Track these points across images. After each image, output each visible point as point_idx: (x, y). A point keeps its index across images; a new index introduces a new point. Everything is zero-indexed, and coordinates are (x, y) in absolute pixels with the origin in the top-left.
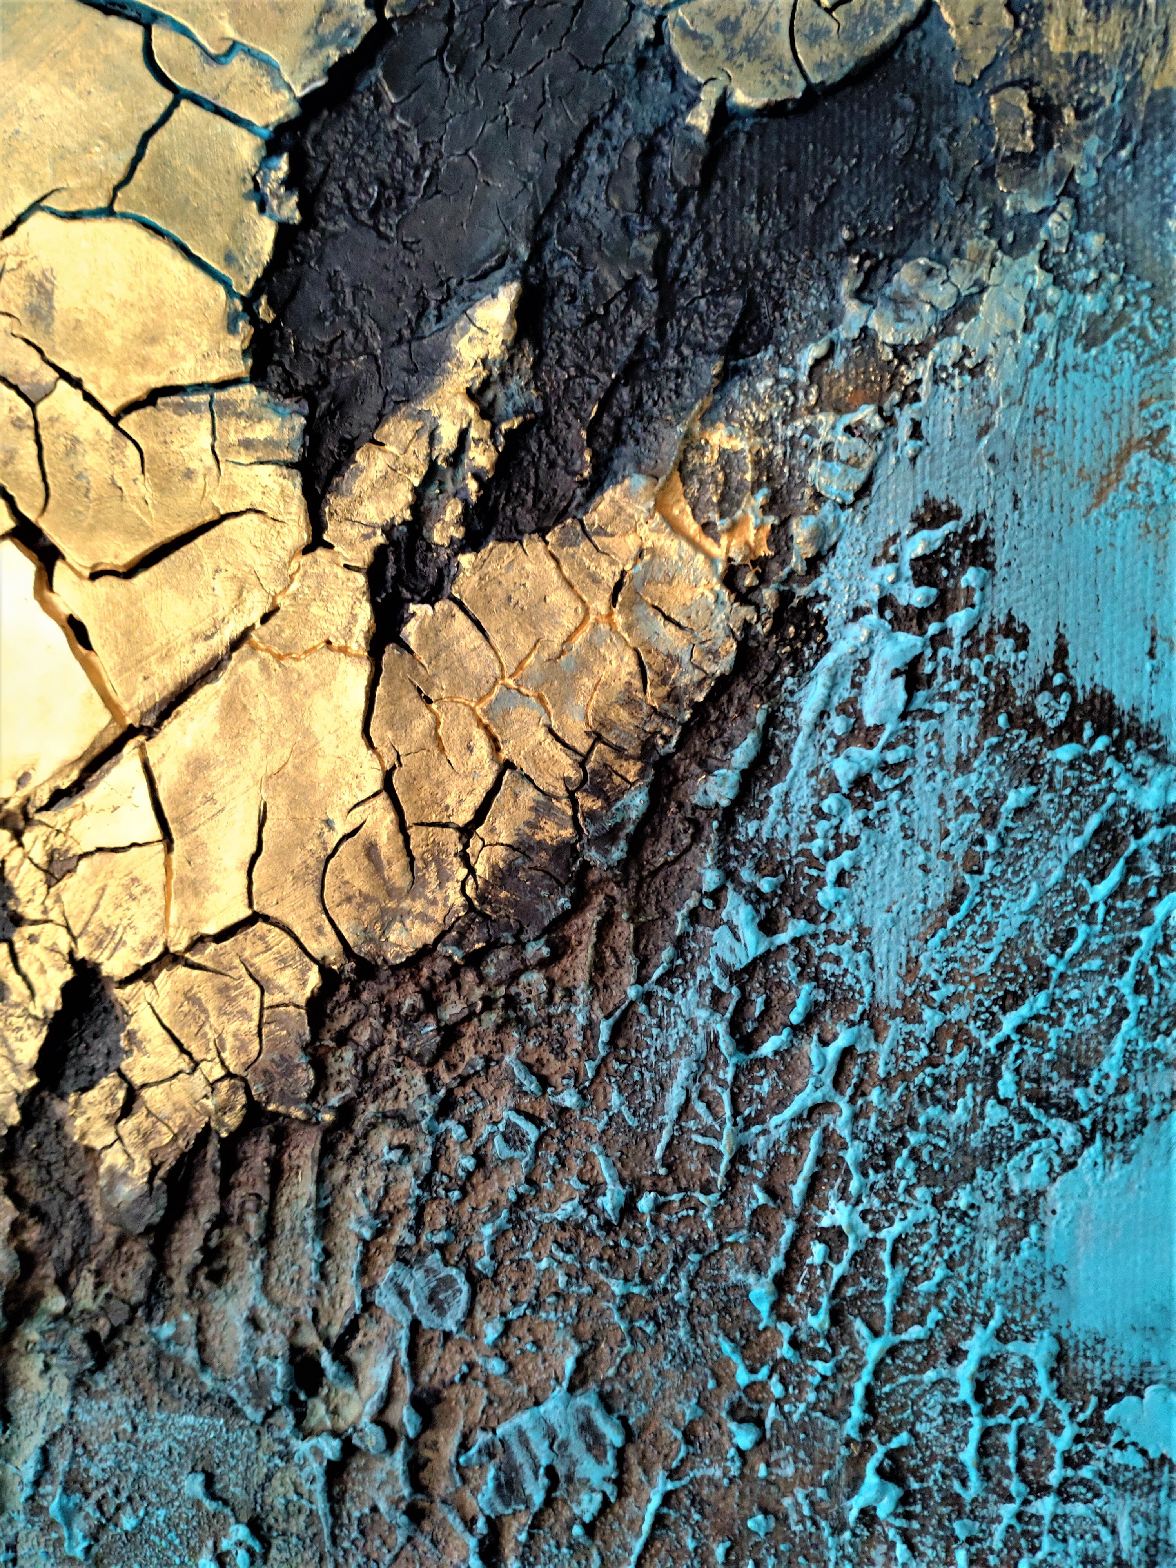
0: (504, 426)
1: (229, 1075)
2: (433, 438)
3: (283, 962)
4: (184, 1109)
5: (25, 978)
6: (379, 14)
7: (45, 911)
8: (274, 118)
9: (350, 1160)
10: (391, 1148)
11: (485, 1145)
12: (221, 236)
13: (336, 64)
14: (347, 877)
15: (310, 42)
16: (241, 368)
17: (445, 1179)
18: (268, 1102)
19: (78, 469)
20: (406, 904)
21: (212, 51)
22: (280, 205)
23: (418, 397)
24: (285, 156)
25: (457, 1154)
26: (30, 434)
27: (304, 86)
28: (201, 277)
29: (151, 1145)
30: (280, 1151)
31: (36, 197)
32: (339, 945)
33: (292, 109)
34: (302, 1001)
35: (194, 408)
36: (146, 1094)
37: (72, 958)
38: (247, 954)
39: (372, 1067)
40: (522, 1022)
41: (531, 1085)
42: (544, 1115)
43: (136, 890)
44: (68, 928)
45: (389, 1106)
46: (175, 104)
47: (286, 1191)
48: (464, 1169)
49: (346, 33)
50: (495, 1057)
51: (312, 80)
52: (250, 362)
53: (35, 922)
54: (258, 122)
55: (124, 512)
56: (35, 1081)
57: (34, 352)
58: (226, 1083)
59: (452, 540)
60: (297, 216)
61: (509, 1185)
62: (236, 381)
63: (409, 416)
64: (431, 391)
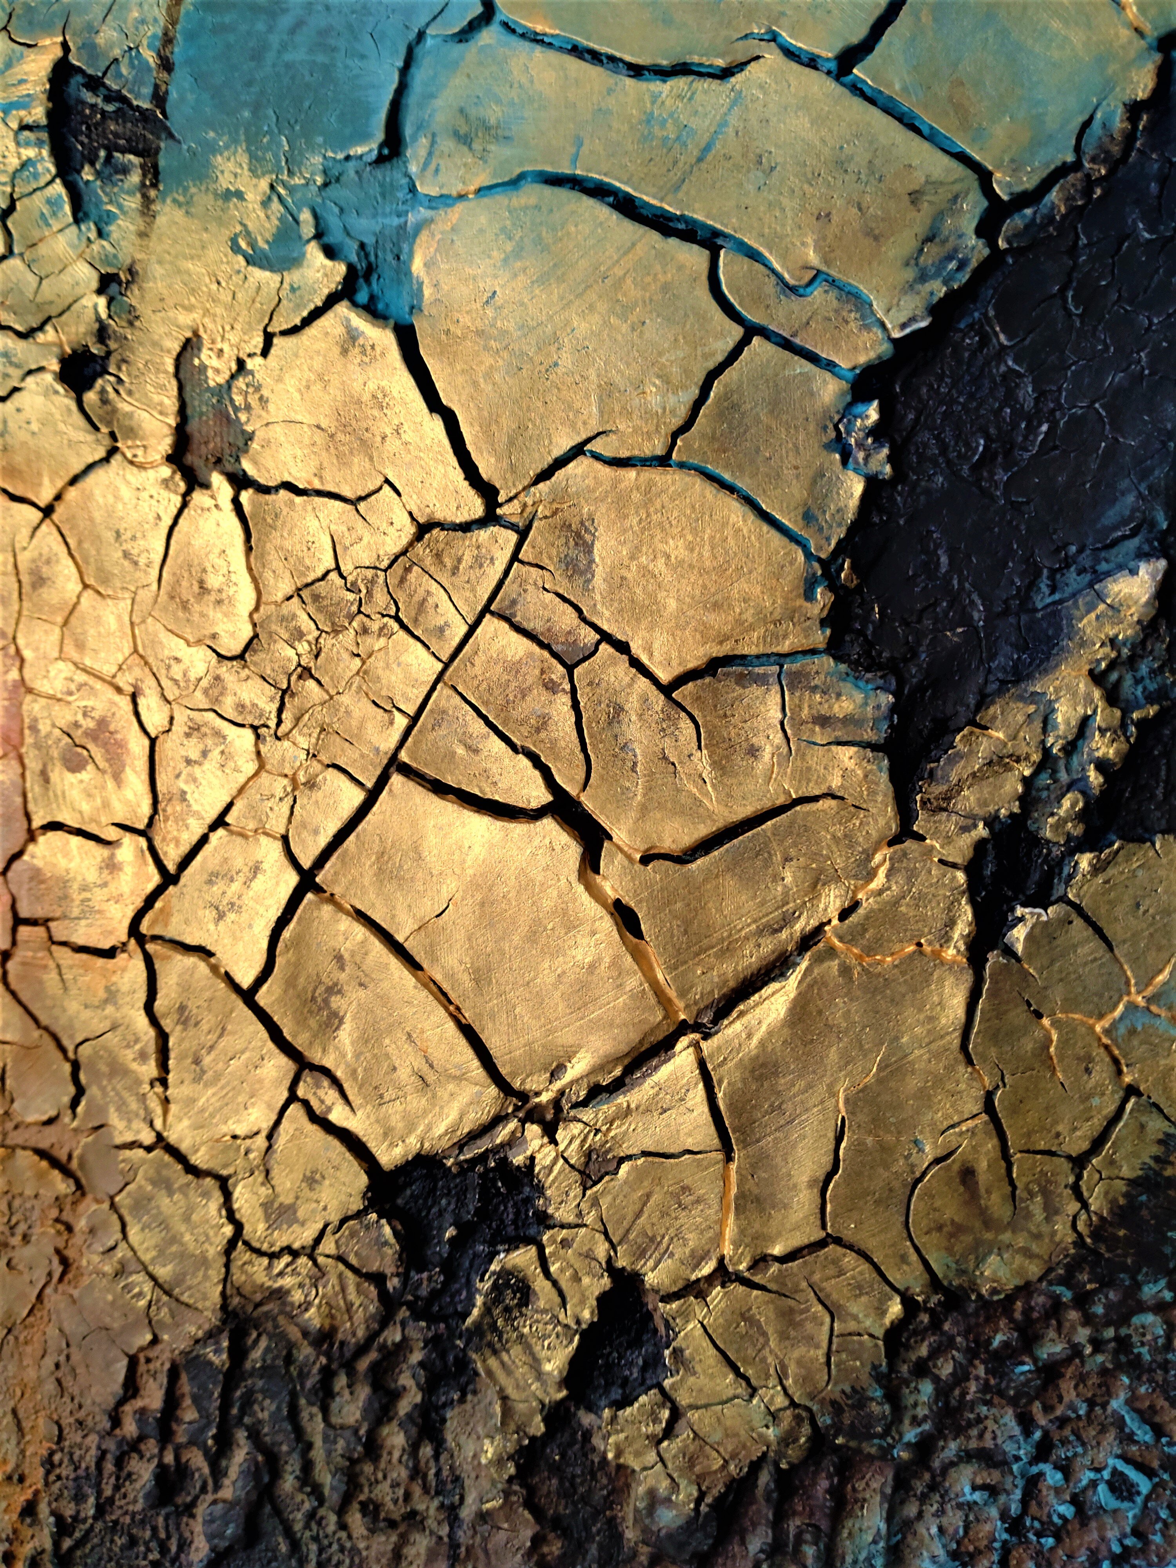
0: (1135, 716)
1: (793, 1404)
2: (1047, 723)
3: (859, 1289)
4: (737, 1435)
5: (555, 1284)
6: (992, 243)
7: (580, 1215)
8: (862, 359)
9: (924, 1499)
10: (974, 1488)
11: (1084, 1490)
12: (797, 491)
13: (941, 300)
14: (938, 1203)
15: (910, 274)
16: (820, 637)
17: (1037, 1524)
18: (836, 1437)
19: (621, 741)
20: (1006, 1237)
21: (792, 282)
22: (866, 459)
23: (1030, 677)
24: (875, 403)
25: (1052, 1499)
26: (566, 699)
27: (903, 326)
28: (775, 536)
29: (697, 1469)
30: (844, 1481)
31: (578, 439)
32: (926, 1276)
33: (885, 349)
34: (880, 1332)
35: (761, 680)
36: (693, 1416)
37: (611, 1268)
38: (817, 1277)
39: (953, 1403)
40: (1135, 1367)
41: (1144, 1435)
42: (1156, 1464)
43: (687, 1199)
44: (606, 1234)
45: (973, 1444)
46: (745, 342)
47: (849, 1523)
48: (1061, 1516)
49: (952, 265)
50: (1099, 1400)
51: (912, 320)
52: (828, 632)
53: (570, 1226)
54: (844, 364)
55: (678, 790)
56: (564, 1393)
57: (570, 610)
58: (788, 1412)
59: (1069, 838)
60: (888, 469)
61: (1112, 1534)
62: (813, 652)
63: (1021, 698)
64: (1046, 672)
